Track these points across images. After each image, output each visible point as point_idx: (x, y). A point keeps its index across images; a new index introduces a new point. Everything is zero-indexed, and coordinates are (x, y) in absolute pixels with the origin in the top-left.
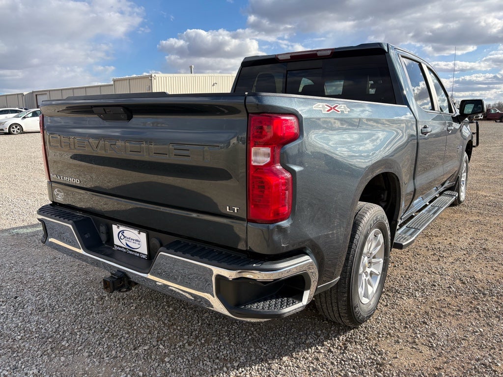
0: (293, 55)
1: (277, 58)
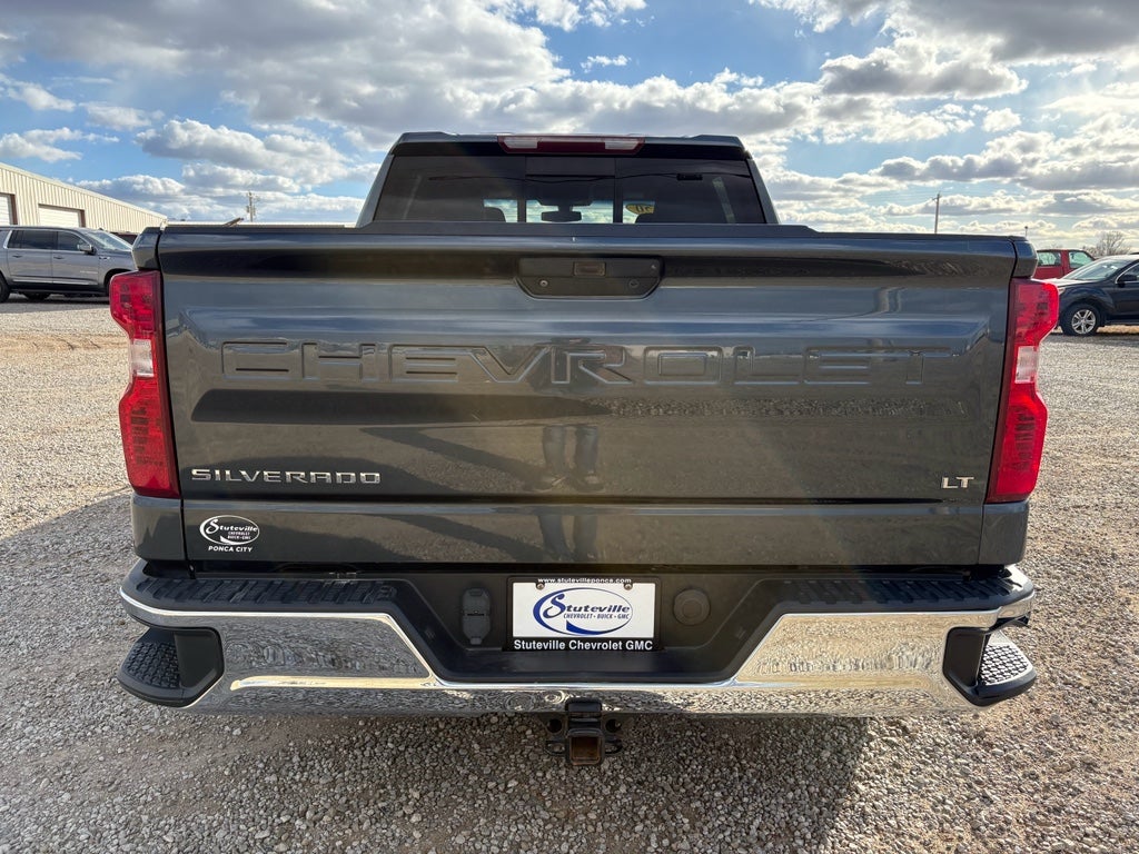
0: (543, 140)
1: (503, 143)
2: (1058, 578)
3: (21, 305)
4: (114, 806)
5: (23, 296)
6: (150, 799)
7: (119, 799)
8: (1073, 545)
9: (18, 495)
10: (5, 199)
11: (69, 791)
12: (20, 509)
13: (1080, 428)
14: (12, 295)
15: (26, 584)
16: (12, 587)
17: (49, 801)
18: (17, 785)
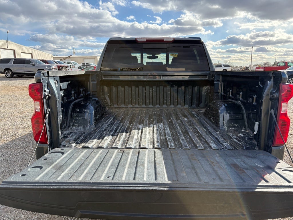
0: (148, 39)
2: (286, 155)
3: (16, 78)
4: (35, 219)
5: (17, 76)
6: (44, 217)
7: (36, 217)
8: (290, 146)
9: (14, 131)
10: (13, 51)
11: (24, 214)
12: (14, 134)
13: (291, 111)
14: (14, 76)
15: (15, 155)
16: (11, 156)
17: (18, 217)
18: (11, 212)
